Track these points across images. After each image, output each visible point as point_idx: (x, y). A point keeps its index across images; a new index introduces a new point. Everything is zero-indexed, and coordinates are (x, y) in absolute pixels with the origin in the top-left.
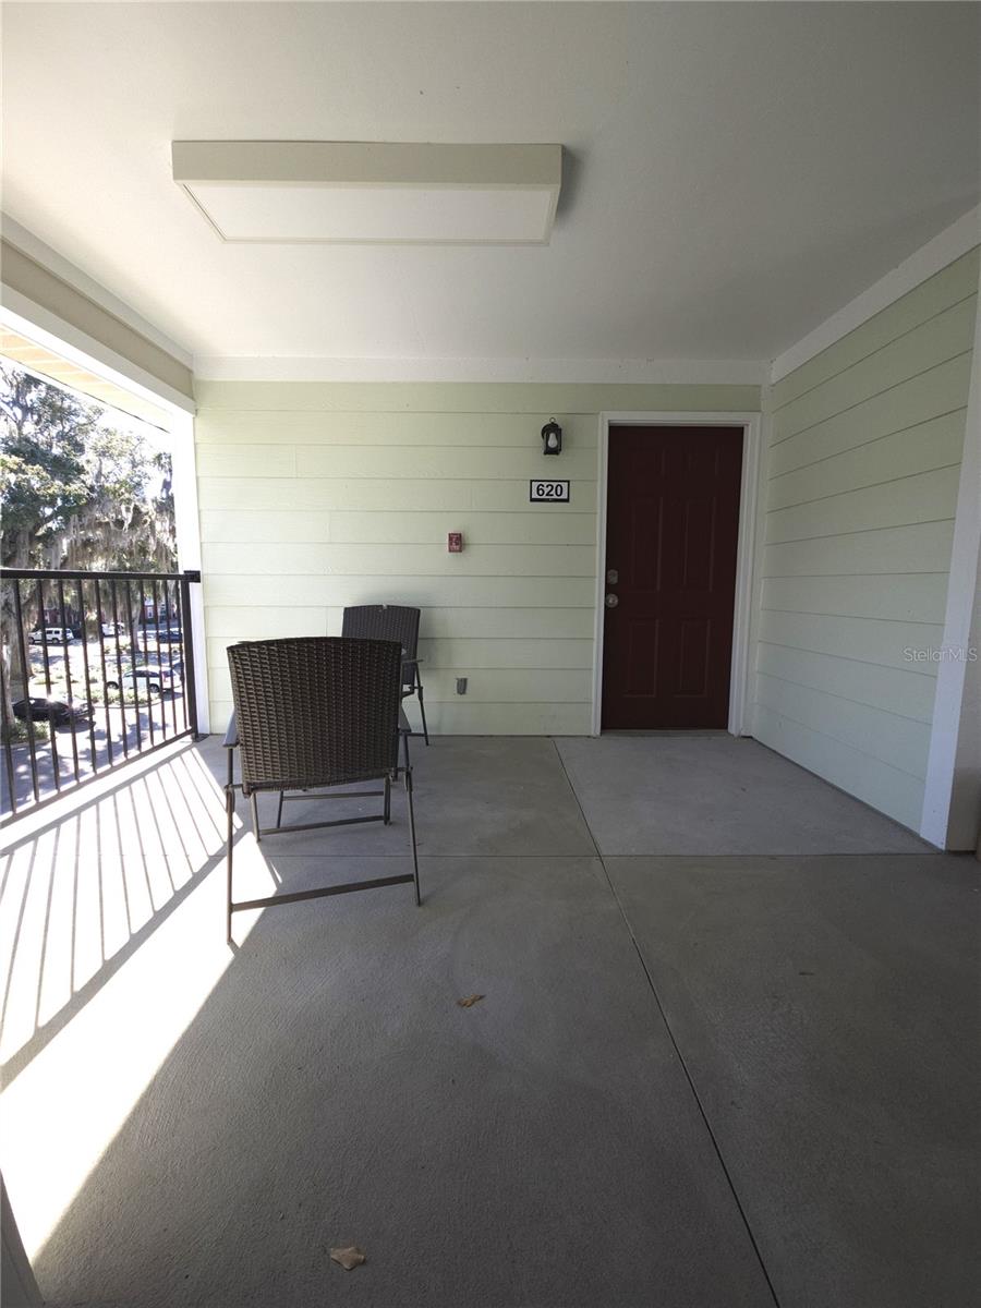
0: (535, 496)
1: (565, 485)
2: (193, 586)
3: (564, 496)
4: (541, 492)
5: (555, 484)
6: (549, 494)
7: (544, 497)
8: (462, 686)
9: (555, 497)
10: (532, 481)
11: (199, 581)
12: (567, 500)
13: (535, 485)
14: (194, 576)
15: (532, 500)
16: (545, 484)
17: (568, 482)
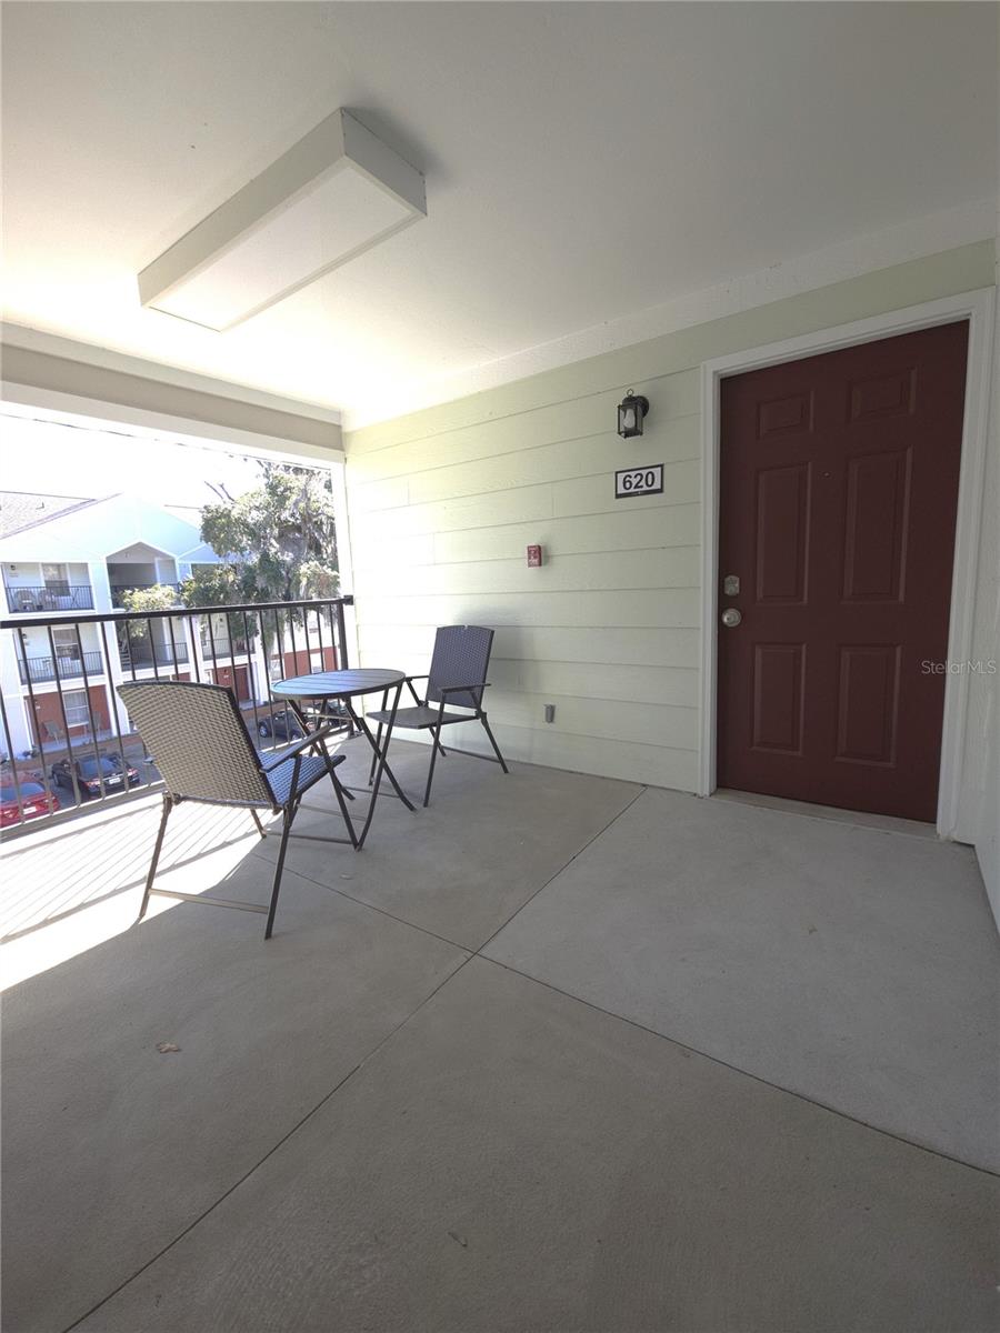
0: (621, 490)
1: (657, 471)
2: (346, 608)
3: (657, 486)
4: (628, 485)
5: (644, 472)
6: (639, 485)
7: (632, 490)
8: (551, 713)
9: (645, 488)
10: (617, 473)
11: (352, 604)
12: (660, 491)
13: (621, 477)
14: (349, 600)
15: (618, 496)
16: (633, 474)
17: (662, 466)
